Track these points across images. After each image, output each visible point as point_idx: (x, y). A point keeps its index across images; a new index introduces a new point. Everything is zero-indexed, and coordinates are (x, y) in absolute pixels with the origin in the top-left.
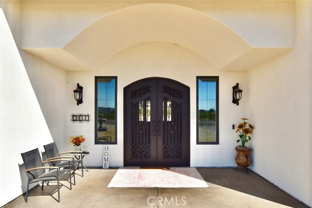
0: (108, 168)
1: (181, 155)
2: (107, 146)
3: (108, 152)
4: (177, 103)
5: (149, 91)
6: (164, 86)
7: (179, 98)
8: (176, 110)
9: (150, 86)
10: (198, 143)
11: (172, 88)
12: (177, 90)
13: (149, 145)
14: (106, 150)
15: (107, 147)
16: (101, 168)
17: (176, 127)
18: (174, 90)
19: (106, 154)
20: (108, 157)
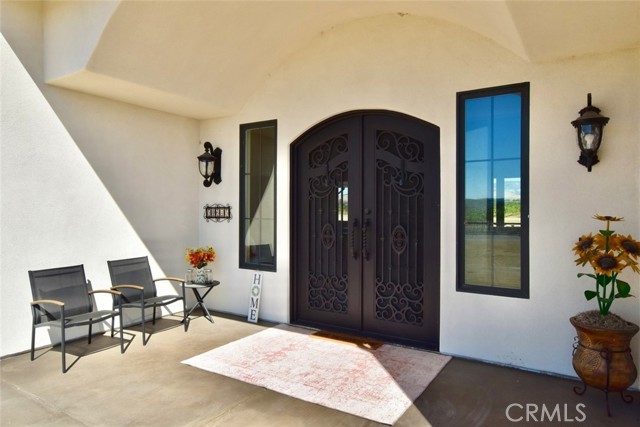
0: (256, 321)
1: (422, 315)
2: (258, 273)
3: (259, 286)
4: (410, 173)
5: (343, 148)
6: (378, 132)
7: (415, 161)
8: (410, 193)
9: (346, 135)
10: (461, 286)
11: (398, 135)
12: (412, 140)
13: (344, 280)
14: (257, 281)
15: (257, 277)
16: (243, 318)
17: (407, 240)
18: (403, 140)
19: (256, 291)
20: (258, 297)
